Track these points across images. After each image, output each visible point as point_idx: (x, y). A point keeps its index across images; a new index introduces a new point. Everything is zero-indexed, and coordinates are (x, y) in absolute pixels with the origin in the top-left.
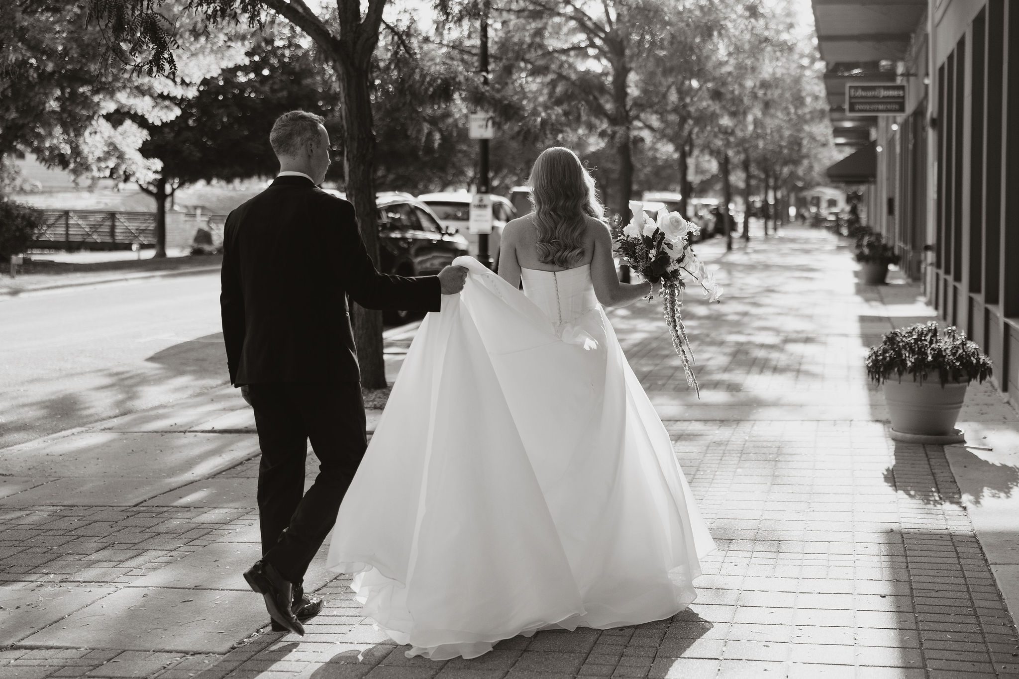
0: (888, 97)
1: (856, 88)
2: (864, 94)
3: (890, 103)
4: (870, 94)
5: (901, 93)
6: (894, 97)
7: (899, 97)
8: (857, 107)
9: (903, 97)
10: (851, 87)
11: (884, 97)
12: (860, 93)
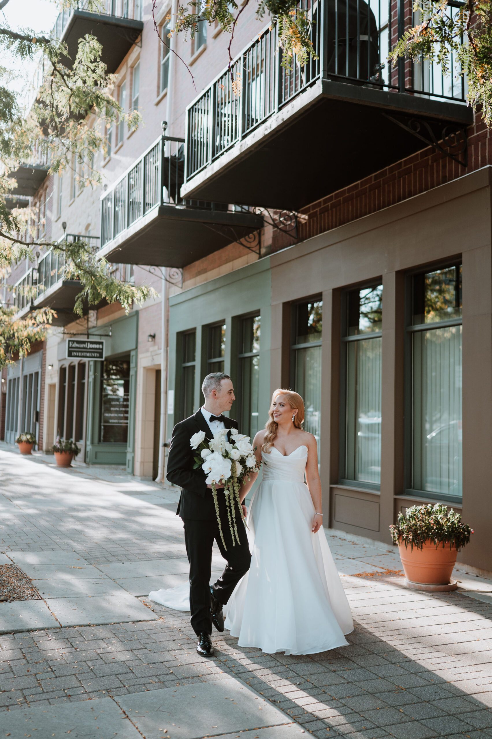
0: (93, 348)
1: (74, 341)
2: (78, 345)
3: (94, 352)
4: (81, 346)
5: (101, 346)
6: (96, 349)
7: (99, 349)
8: (73, 353)
9: (102, 349)
10: (69, 341)
11: (90, 348)
12: (75, 345)
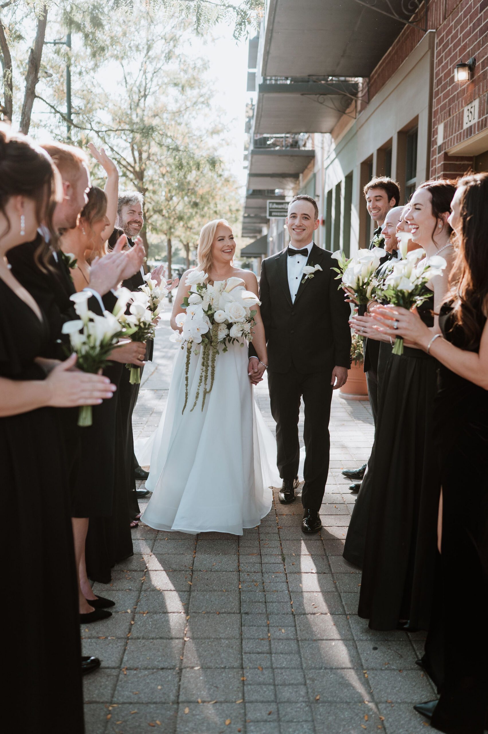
1: (273, 203)
2: (277, 206)
4: (280, 206)
8: (273, 214)
10: (270, 203)
12: (275, 206)
